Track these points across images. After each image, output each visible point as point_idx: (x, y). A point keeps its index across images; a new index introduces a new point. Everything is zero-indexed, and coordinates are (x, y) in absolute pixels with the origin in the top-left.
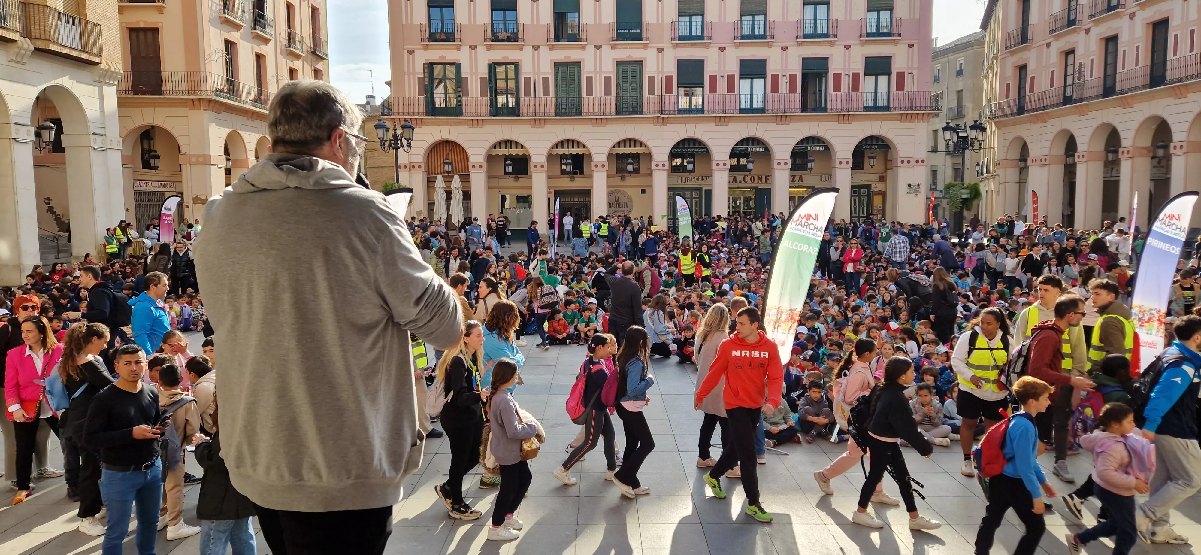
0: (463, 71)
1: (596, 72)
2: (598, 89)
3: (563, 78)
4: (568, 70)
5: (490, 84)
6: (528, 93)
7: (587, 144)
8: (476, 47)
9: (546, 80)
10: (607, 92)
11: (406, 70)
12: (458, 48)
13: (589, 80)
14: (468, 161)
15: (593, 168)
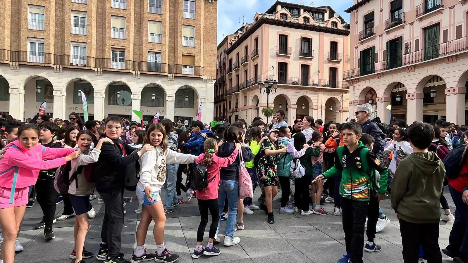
0: (376, 50)
1: (450, 25)
2: (452, 35)
3: (430, 36)
4: (432, 30)
5: (387, 52)
6: (406, 53)
7: (443, 77)
8: (382, 35)
9: (417, 41)
10: (459, 36)
11: (354, 57)
12: (374, 38)
13: (445, 32)
14: (377, 97)
15: (446, 93)
